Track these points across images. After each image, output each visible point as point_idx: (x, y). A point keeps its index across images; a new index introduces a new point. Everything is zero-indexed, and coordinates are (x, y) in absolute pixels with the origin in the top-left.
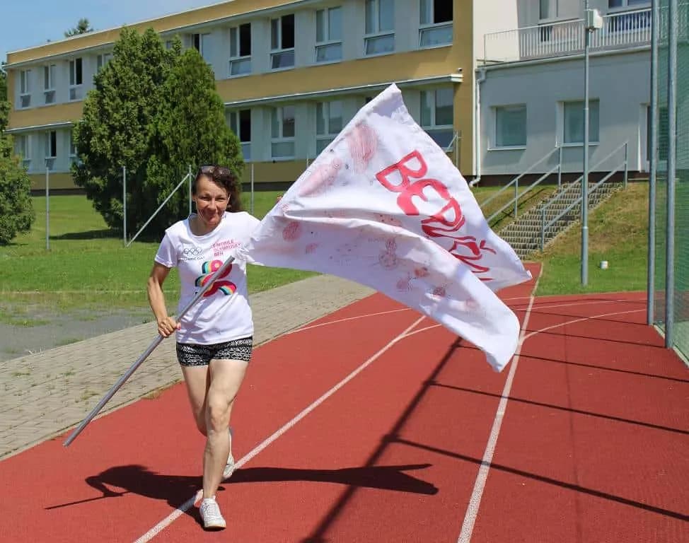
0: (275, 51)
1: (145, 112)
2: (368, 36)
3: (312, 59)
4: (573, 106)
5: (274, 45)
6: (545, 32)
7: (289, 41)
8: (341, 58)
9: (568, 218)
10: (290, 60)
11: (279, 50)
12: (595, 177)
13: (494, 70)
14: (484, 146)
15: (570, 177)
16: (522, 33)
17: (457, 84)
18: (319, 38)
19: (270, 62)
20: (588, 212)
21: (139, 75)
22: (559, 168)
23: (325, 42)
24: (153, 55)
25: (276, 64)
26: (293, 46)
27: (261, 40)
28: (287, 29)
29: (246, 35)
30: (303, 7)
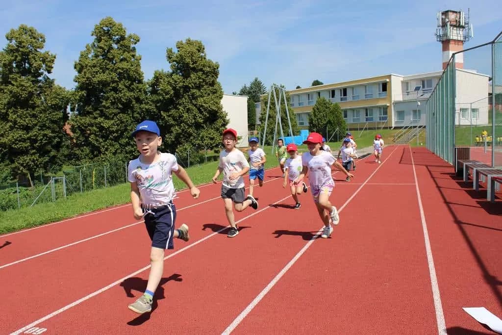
1: (324, 115)
2: (366, 94)
3: (351, 99)
4: (415, 112)
5: (341, 96)
6: (408, 93)
7: (345, 94)
8: (359, 99)
9: (415, 136)
10: (346, 99)
11: (342, 97)
12: (420, 127)
13: (397, 103)
14: (395, 119)
15: (415, 127)
16: (403, 95)
17: (388, 106)
18: (353, 94)
19: (340, 99)
20: (418, 135)
21: (323, 107)
22: (413, 125)
23: (355, 95)
24: (325, 103)
25: (341, 101)
26: (346, 96)
27: (337, 93)
28: (345, 92)
29: (333, 93)
30: (349, 87)
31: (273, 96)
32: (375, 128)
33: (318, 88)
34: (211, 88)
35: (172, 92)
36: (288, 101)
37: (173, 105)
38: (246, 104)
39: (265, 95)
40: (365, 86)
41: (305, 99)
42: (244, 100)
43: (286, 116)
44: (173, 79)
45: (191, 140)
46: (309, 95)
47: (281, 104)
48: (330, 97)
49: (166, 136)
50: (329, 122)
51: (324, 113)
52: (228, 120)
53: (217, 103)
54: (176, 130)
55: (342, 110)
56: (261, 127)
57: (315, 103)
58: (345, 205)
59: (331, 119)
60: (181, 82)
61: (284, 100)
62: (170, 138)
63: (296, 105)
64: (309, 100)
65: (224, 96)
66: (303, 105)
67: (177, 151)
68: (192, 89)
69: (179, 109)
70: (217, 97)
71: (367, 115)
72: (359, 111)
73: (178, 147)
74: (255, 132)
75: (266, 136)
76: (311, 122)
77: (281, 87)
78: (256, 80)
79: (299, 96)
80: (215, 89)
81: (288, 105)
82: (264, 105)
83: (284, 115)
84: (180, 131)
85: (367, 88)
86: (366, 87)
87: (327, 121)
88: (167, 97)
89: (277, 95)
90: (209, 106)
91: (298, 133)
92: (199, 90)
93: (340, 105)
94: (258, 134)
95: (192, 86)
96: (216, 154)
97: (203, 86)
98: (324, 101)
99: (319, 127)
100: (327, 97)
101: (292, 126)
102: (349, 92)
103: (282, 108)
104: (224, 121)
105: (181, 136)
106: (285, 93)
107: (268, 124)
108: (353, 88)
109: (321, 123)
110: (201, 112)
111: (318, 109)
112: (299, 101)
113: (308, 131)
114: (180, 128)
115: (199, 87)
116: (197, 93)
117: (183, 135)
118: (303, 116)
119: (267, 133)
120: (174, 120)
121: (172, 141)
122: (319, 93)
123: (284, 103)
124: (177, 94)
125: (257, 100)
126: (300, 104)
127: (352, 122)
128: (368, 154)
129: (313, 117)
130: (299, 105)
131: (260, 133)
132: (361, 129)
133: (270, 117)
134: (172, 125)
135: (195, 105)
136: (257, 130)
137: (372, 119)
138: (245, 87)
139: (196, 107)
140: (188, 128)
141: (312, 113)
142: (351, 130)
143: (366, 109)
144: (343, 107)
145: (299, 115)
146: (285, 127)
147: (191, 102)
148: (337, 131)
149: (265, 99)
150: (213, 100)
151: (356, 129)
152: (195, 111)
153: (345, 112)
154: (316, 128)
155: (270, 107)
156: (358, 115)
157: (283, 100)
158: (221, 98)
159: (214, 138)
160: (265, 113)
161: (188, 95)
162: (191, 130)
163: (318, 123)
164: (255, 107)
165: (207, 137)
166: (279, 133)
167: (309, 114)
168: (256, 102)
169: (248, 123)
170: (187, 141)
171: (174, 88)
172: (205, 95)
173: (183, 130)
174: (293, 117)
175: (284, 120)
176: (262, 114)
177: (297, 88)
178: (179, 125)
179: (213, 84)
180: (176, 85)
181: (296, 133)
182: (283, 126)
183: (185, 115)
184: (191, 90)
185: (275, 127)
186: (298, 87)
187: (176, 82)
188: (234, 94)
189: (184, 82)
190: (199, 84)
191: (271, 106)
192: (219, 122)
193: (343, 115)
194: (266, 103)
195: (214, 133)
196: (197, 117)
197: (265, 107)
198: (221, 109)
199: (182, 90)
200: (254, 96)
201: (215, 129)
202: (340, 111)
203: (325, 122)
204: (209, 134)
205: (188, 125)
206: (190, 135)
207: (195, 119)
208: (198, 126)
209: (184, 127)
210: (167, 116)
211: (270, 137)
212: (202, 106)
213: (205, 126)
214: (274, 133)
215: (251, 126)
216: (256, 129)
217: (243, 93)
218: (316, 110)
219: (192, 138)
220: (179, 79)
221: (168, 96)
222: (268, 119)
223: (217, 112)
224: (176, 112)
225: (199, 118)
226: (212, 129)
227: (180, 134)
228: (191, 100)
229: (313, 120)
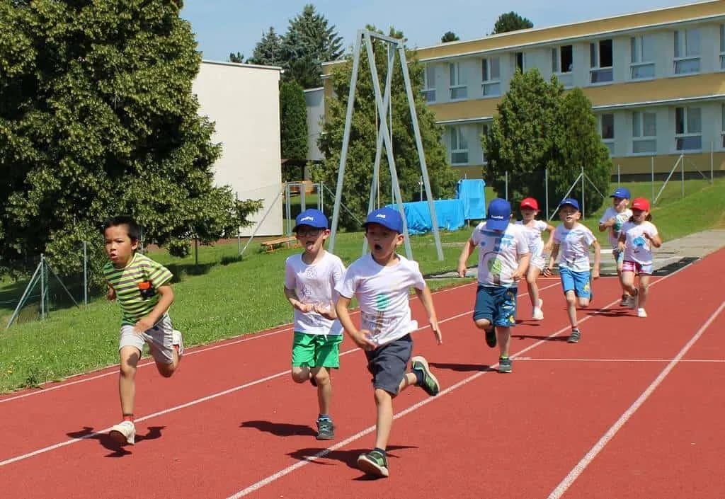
0: (594, 69)
1: (537, 130)
2: (676, 59)
3: (627, 77)
5: (593, 64)
7: (607, 59)
8: (653, 75)
10: (609, 76)
18: (633, 60)
19: (589, 77)
21: (531, 103)
23: (640, 62)
24: (540, 89)
25: (594, 80)
26: (611, 65)
27: (581, 59)
28: (605, 51)
29: (566, 56)
30: (621, 36)
31: (364, 65)
32: (707, 173)
33: (515, 40)
34: (158, 40)
35: (31, 55)
36: (415, 82)
37: (34, 99)
38: (276, 93)
39: (336, 62)
40: (674, 31)
41: (471, 79)
42: (269, 79)
43: (411, 131)
44: (34, 11)
45: (96, 211)
46: (484, 63)
47: (392, 93)
48: (555, 69)
49: (11, 198)
50: (554, 153)
51: (536, 122)
52: (217, 147)
53: (179, 90)
54: (42, 180)
55: (596, 113)
56: (325, 169)
57: (505, 88)
58: (612, 432)
59: (560, 142)
60: (60, 20)
61: (401, 81)
62: (24, 206)
63: (443, 96)
64: (485, 78)
65: (202, 66)
66: (465, 95)
67: (49, 248)
68: (98, 42)
69: (53, 111)
70: (181, 69)
71: (680, 129)
72: (654, 116)
73: (53, 237)
74: (306, 186)
75: (343, 199)
76: (492, 152)
77: (392, 35)
78: (308, 13)
79: (452, 66)
80: (173, 44)
81: (415, 97)
82: (335, 96)
83: (403, 130)
84: (56, 184)
85: (682, 36)
86: (676, 33)
87: (546, 148)
88: (13, 70)
89: (380, 61)
90: (154, 102)
91: (449, 191)
92: (121, 48)
93: (589, 96)
94: (315, 191)
95: (95, 34)
96: (178, 261)
97: (132, 34)
98: (536, 81)
99: (520, 170)
100: (544, 69)
101: (428, 167)
102: (619, 52)
103: (395, 107)
104: (202, 148)
105: (62, 201)
106: (408, 58)
107: (348, 160)
108: (632, 38)
109: (525, 157)
110: (126, 122)
111: (515, 109)
112: (452, 83)
113: (481, 183)
114: (56, 176)
115: (119, 38)
116: (114, 57)
117: (68, 197)
118: (465, 131)
119: (345, 189)
120: (40, 147)
121: (29, 217)
122: (519, 57)
123: (404, 90)
124: (49, 61)
125: (309, 80)
126: (454, 93)
127: (630, 153)
128: (687, 261)
129: (499, 135)
130: (453, 97)
131: (321, 189)
132: (661, 176)
133: (354, 135)
134: (31, 165)
135: (107, 98)
136: (313, 179)
137: (696, 143)
138: (272, 36)
139: (109, 103)
140: (84, 175)
141: (497, 123)
142: (626, 178)
143: (679, 111)
144: (601, 101)
145: (452, 129)
146: (405, 170)
147: (95, 87)
148: (580, 182)
149: (338, 77)
150: (164, 79)
151: (644, 177)
152: (107, 115)
153: (608, 119)
154: (510, 171)
155: (356, 104)
156: (651, 128)
157: (399, 81)
158: (193, 74)
159: (169, 205)
160: (340, 124)
161: (85, 65)
162: (91, 180)
163: (518, 157)
164: (304, 102)
165: (145, 202)
166: (385, 189)
167: (485, 128)
168: (306, 87)
169: (283, 156)
170: (80, 218)
171: (39, 43)
172: (139, 64)
173: (66, 181)
174: (431, 136)
175: (404, 147)
176: (327, 127)
177: (444, 41)
178: (53, 164)
179: (166, 27)
180: (44, 31)
181: (445, 188)
182: (398, 168)
183: (75, 130)
184: (93, 46)
185: (372, 172)
186: (449, 37)
187: (43, 19)
188: (235, 59)
189: (70, 20)
190: (120, 27)
191: (359, 99)
192: (186, 155)
193: (599, 130)
194: (342, 90)
195: (168, 192)
196: (112, 136)
197: (338, 104)
198: (194, 109)
199: (63, 45)
200: (301, 68)
201: (172, 173)
202: (590, 116)
203: (539, 154)
204: (154, 193)
205: (83, 162)
206: (92, 194)
207: (105, 143)
208: (115, 166)
209: (71, 169)
210: (14, 132)
211: (355, 202)
212: (130, 101)
213: (139, 167)
214: (368, 191)
215: (293, 166)
216: (308, 174)
217: (264, 56)
218: (510, 112)
219: (95, 205)
220: (53, 11)
221: (18, 68)
222: (350, 144)
223: (179, 120)
224: (44, 121)
225: (121, 140)
226: (162, 175)
227: (57, 194)
228: (94, 82)
229: (499, 147)
